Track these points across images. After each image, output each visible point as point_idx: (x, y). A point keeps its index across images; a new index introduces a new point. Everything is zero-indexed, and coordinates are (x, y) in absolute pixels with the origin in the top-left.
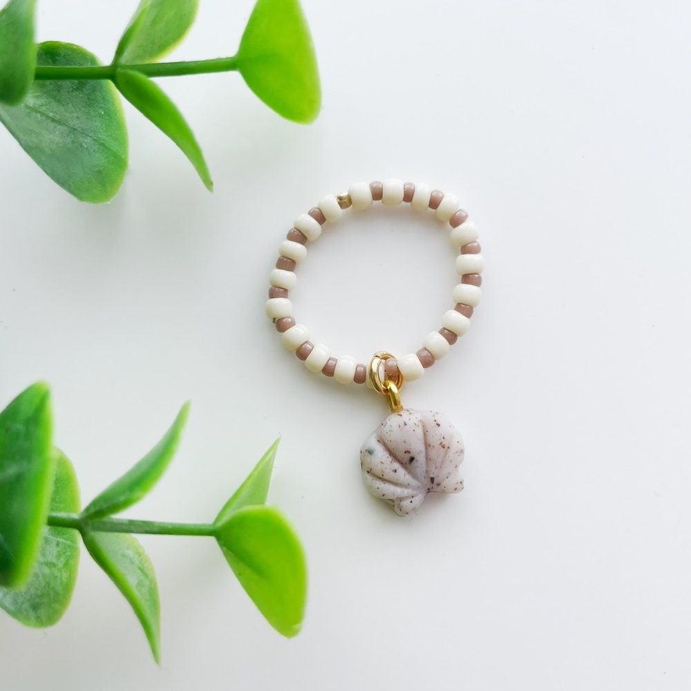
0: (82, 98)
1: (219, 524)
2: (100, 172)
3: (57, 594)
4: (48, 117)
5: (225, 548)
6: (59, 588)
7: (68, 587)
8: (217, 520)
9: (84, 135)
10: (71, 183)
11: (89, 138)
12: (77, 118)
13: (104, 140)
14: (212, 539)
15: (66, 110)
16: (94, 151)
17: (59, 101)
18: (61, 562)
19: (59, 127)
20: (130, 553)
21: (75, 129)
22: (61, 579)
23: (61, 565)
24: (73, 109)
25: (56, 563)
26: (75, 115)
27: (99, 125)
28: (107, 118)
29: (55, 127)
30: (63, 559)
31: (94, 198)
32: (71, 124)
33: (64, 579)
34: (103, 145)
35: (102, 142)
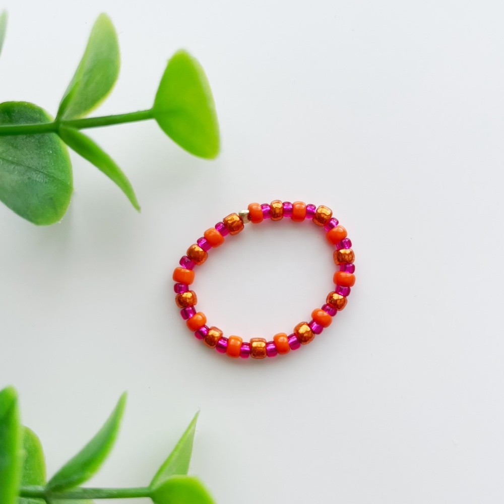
0: (34, 142)
1: (154, 488)
4: (8, 161)
8: (152, 483)
9: (37, 172)
10: (29, 213)
11: (41, 173)
12: (32, 158)
13: (53, 173)
14: (149, 500)
15: (22, 154)
16: (46, 183)
19: (17, 168)
21: (30, 168)
24: (27, 152)
26: (29, 156)
28: (54, 155)
29: (14, 168)
31: (48, 221)
34: (53, 177)
35: (51, 175)
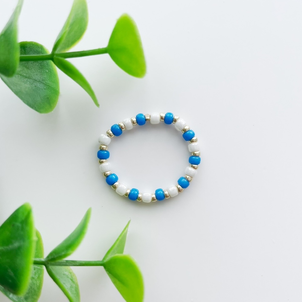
0: (38, 65)
1: (105, 261)
2: (48, 98)
3: (35, 291)
4: (23, 76)
5: (108, 272)
6: (36, 288)
7: (39, 288)
8: (104, 259)
9: (39, 83)
10: (36, 106)
11: (42, 83)
12: (37, 75)
13: (49, 83)
14: (102, 267)
15: (31, 72)
16: (45, 89)
17: (28, 68)
18: (36, 276)
19: (29, 80)
20: (67, 273)
21: (36, 80)
22: (37, 285)
23: (36, 278)
24: (34, 71)
25: (34, 277)
26: (35, 73)
27: (46, 77)
28: (49, 73)
29: (27, 80)
30: (37, 275)
31: (46, 111)
32: (34, 78)
33: (38, 284)
34: (48, 86)
35: (48, 84)
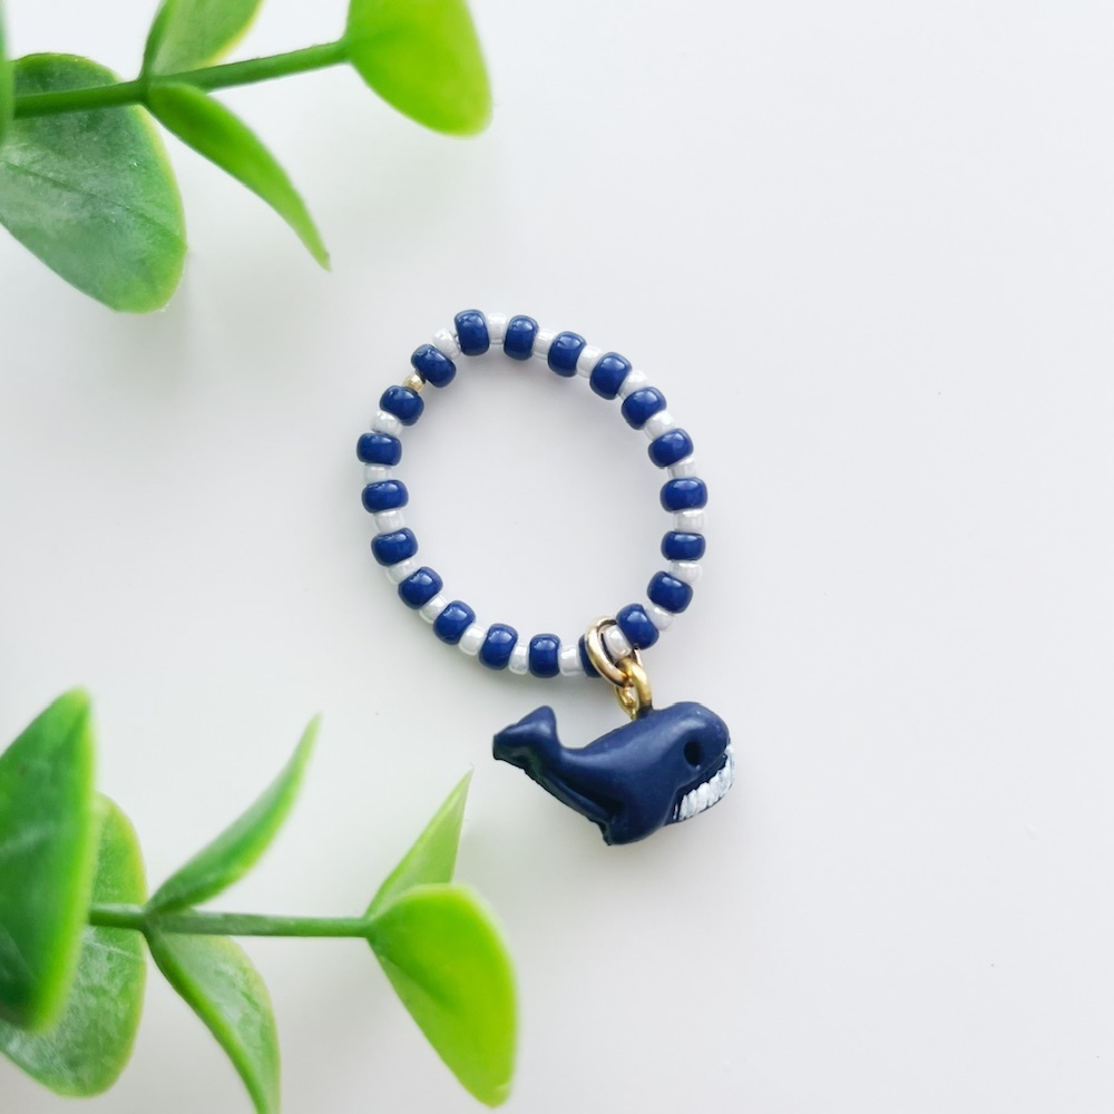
0: (97, 142)
1: (372, 918)
2: (142, 261)
3: (110, 1040)
4: (46, 180)
5: (383, 959)
6: (113, 1030)
7: (127, 1028)
8: (370, 910)
9: (109, 204)
11: (117, 207)
12: (95, 175)
13: (142, 208)
14: (362, 943)
15: (75, 167)
17: (61, 152)
18: (116, 985)
19: (66, 195)
20: (229, 969)
21: (93, 196)
22: (116, 1015)
23: (115, 992)
24: (86, 162)
25: (108, 988)
26: (89, 171)
27: (132, 184)
28: (142, 171)
30: (118, 982)
32: (86, 186)
33: (121, 1015)
34: (142, 216)
35: (140, 212)
